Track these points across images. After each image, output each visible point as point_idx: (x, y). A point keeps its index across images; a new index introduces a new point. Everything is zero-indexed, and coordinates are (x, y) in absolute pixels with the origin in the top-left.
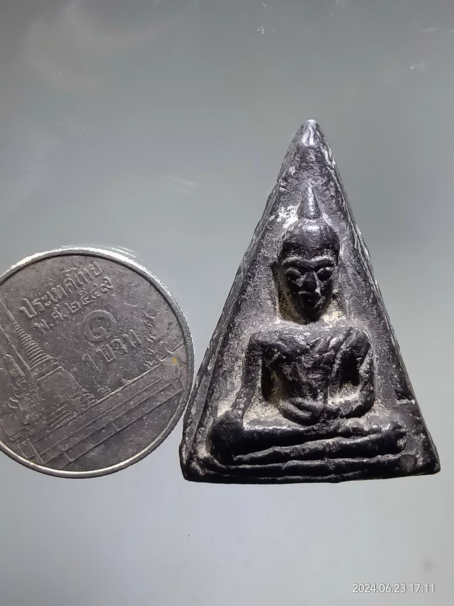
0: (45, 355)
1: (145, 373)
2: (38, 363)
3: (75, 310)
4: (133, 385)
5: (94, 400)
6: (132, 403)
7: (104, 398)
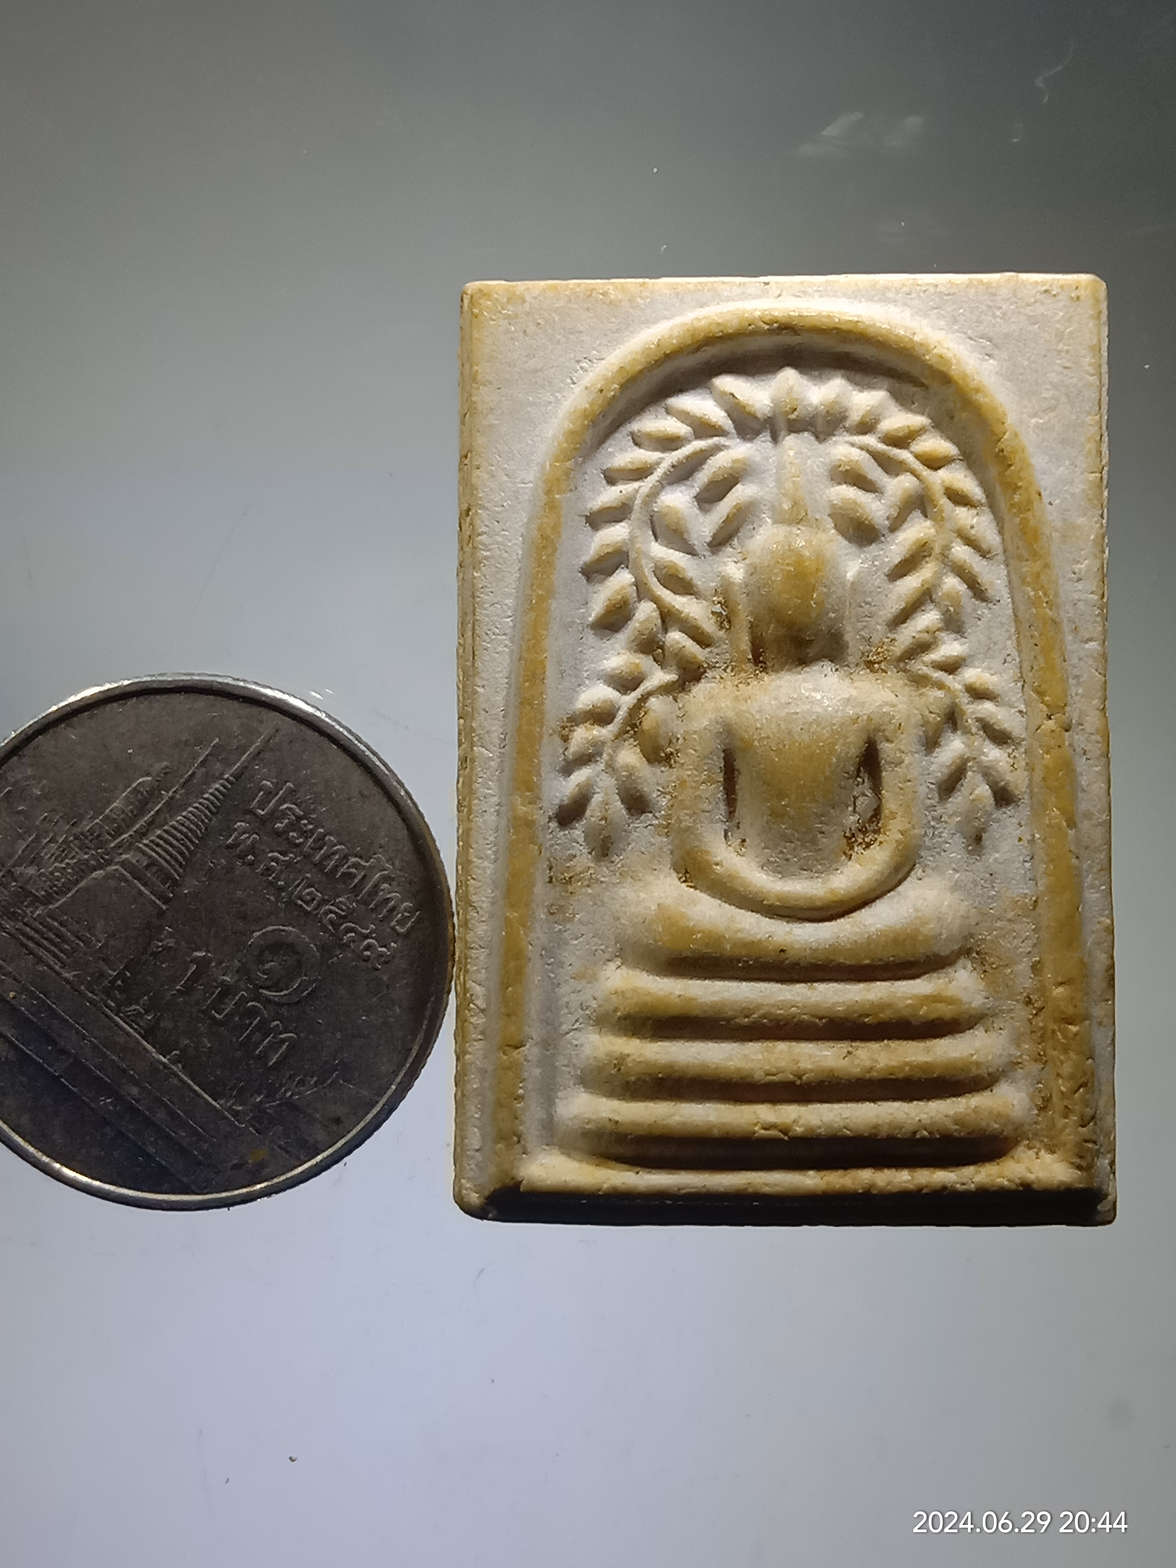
0: (181, 865)
1: (210, 1099)
2: (160, 859)
3: (300, 902)
4: (175, 1081)
5: (113, 1004)
6: (135, 1091)
7: (126, 1026)
